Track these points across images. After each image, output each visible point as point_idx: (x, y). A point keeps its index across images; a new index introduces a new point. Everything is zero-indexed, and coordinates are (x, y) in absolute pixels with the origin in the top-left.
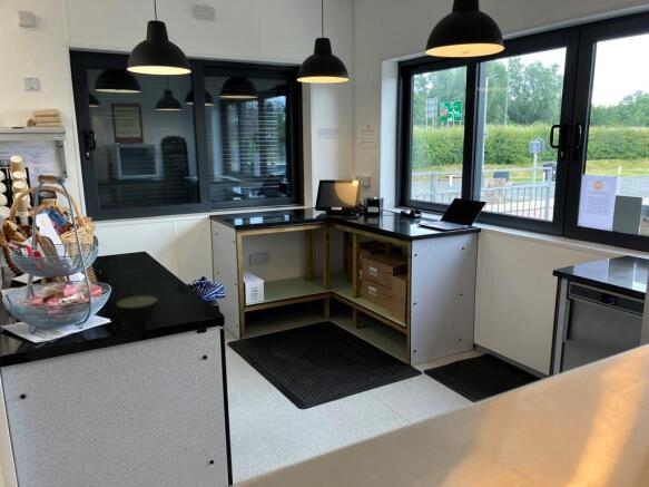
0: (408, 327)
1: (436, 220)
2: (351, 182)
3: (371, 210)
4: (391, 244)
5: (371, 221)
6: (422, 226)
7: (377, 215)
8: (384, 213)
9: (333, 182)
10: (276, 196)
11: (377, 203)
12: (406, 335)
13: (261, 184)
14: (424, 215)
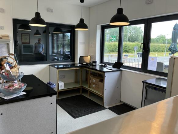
0: (103, 96)
1: (111, 67)
2: (88, 56)
3: (93, 64)
4: (98, 73)
5: (93, 67)
6: (107, 69)
7: (95, 65)
8: (97, 65)
9: (83, 56)
10: (67, 60)
11: (95, 62)
12: (103, 98)
13: (63, 56)
14: (107, 66)
